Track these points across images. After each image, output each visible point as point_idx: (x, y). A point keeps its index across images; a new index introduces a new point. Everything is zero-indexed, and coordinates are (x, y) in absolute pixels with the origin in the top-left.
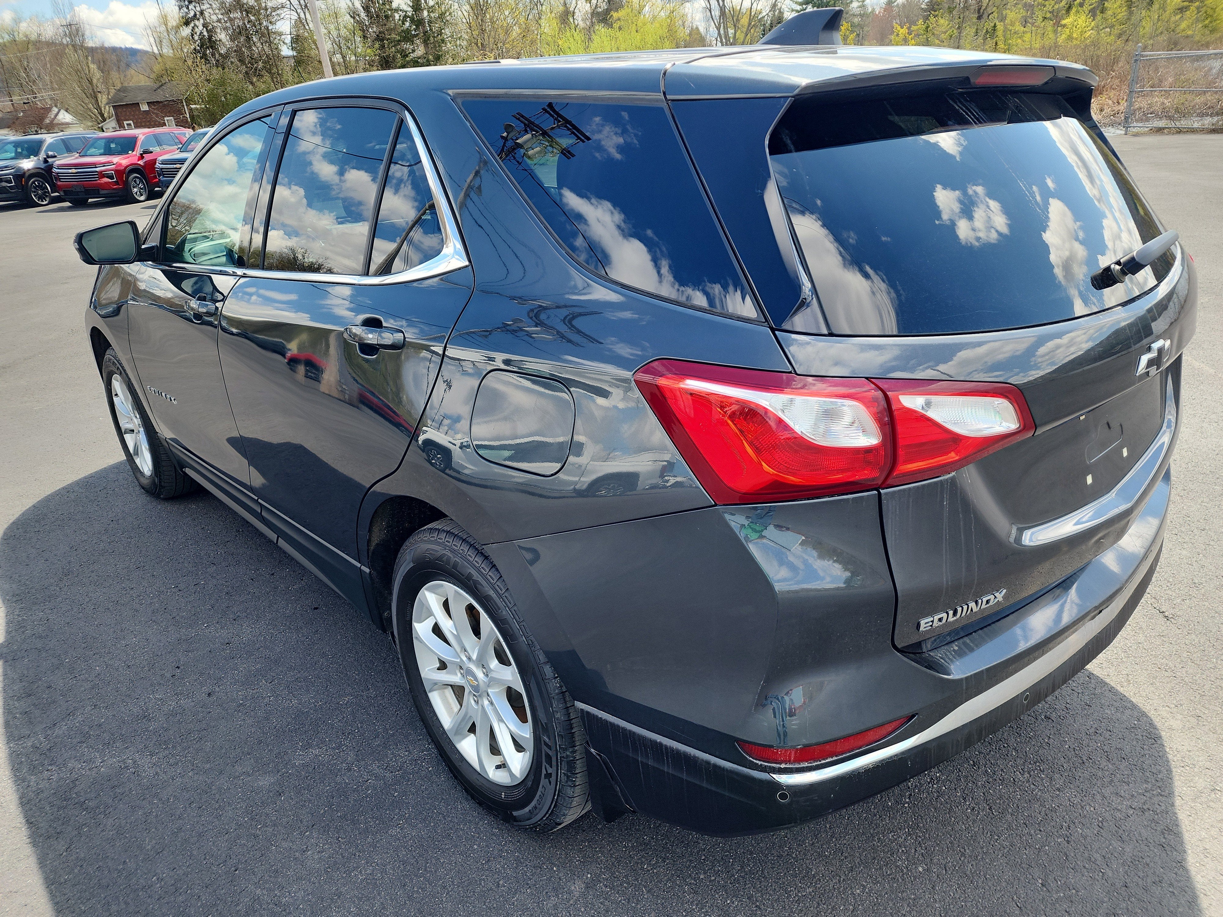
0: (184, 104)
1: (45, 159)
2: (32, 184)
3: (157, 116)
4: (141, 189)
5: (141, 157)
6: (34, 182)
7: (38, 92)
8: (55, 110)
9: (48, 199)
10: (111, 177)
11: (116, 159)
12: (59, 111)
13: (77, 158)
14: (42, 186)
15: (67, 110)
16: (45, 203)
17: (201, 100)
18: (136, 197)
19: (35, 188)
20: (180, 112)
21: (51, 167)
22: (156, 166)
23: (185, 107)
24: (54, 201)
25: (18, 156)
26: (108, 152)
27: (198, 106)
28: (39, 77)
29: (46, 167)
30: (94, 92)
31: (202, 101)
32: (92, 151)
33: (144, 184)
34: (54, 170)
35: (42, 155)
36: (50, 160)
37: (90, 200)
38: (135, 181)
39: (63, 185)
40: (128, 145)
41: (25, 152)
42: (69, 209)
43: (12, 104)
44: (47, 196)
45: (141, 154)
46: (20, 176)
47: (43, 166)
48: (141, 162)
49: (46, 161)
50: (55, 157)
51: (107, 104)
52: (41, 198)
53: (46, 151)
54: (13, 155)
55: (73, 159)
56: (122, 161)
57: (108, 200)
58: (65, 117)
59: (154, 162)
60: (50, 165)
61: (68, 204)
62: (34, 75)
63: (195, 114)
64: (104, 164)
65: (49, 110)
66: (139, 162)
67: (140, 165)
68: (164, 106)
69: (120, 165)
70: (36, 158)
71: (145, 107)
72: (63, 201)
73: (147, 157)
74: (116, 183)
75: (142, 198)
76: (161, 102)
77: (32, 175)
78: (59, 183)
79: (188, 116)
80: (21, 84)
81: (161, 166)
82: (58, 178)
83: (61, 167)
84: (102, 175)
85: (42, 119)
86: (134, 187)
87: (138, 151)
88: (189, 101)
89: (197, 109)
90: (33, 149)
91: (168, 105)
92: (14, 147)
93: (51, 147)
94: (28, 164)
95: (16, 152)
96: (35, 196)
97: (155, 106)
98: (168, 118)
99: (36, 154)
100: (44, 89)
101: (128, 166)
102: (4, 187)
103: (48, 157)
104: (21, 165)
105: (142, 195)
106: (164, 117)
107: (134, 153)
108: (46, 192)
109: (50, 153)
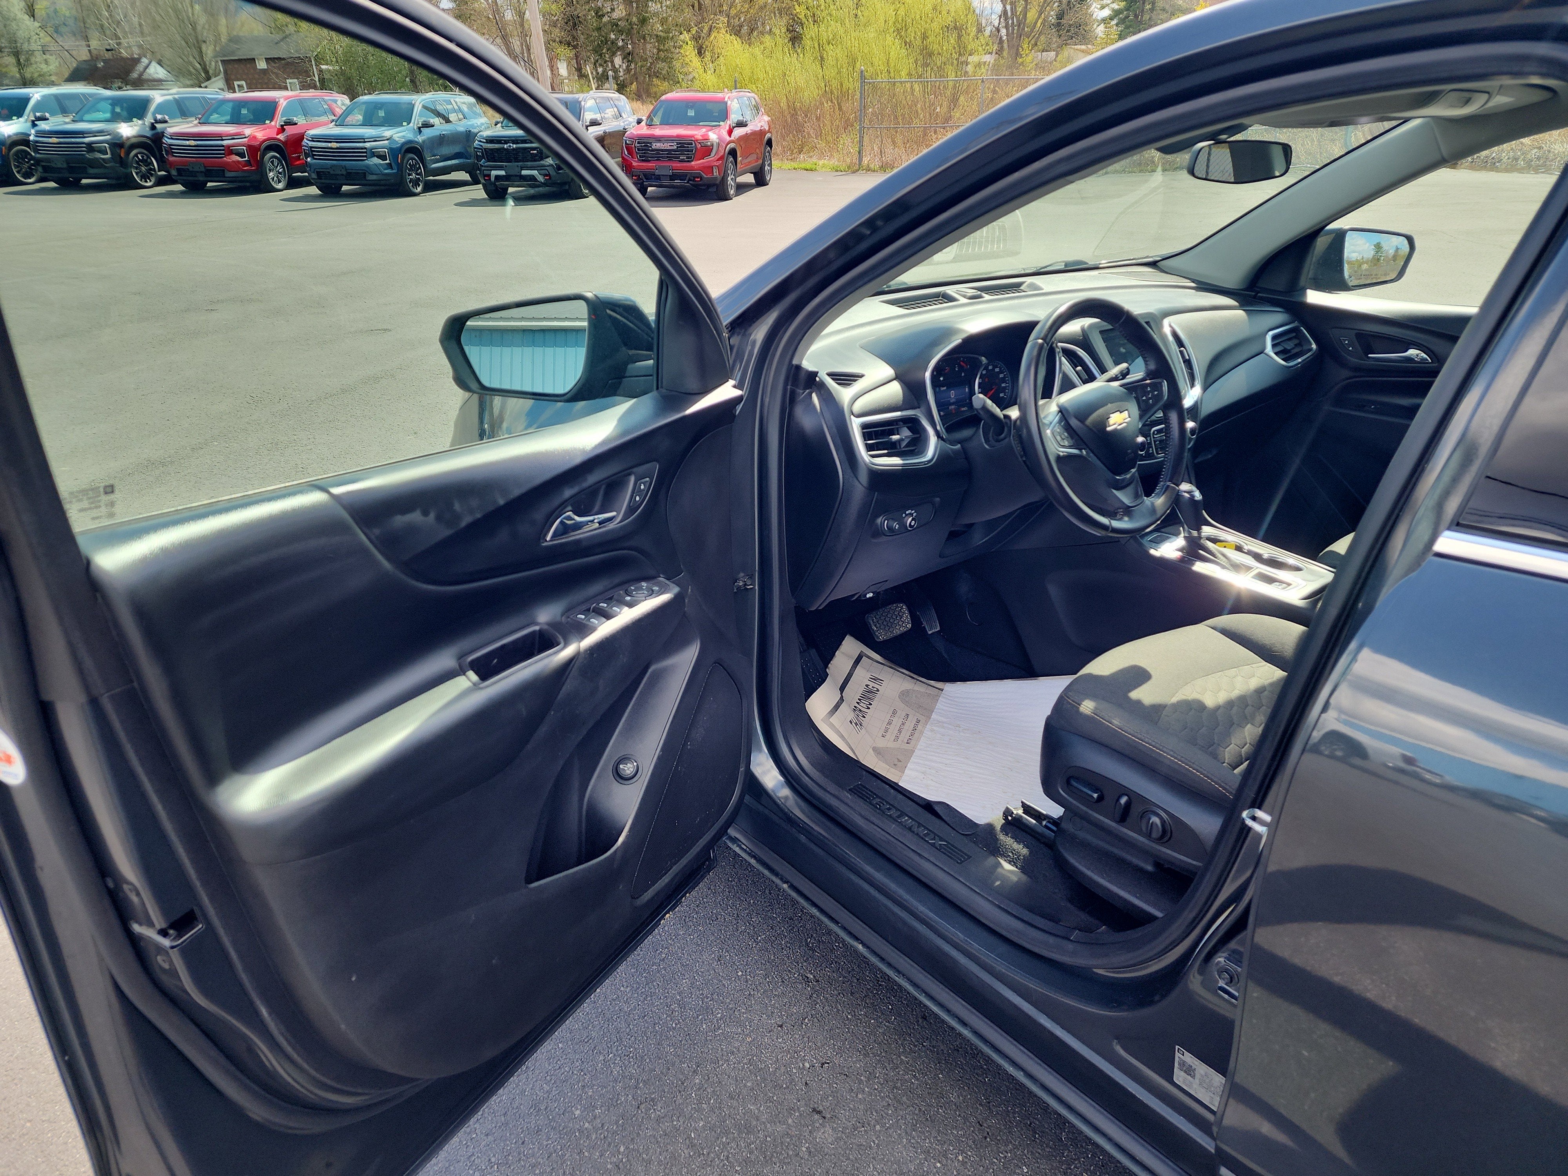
0: (313, 63)
1: (152, 124)
2: (134, 157)
3: (277, 77)
4: (280, 173)
5: (282, 130)
6: (136, 155)
7: (123, 37)
8: (145, 61)
9: (153, 179)
10: (242, 155)
11: (248, 131)
12: (150, 62)
13: (196, 126)
14: (146, 161)
15: (160, 63)
16: (149, 184)
17: (334, 59)
18: (273, 183)
19: (137, 163)
20: (307, 73)
21: (162, 135)
22: (303, 143)
23: (314, 67)
24: (161, 182)
25: (115, 118)
26: (236, 119)
27: (331, 68)
28: (125, 17)
29: (153, 135)
30: (198, 42)
31: (337, 62)
32: (215, 117)
33: (283, 167)
34: (166, 140)
35: (149, 119)
36: (158, 126)
37: (209, 184)
38: (272, 162)
39: (175, 161)
40: (264, 112)
41: (125, 114)
42: (181, 195)
43: (90, 51)
44: (152, 175)
45: (282, 126)
46: (118, 145)
47: (149, 133)
48: (281, 137)
49: (153, 127)
50: (166, 122)
51: (215, 57)
52: (145, 177)
53: (154, 114)
54: (108, 115)
55: (190, 126)
56: (256, 133)
57: (231, 186)
58: (156, 71)
59: (301, 137)
60: (158, 134)
61: (179, 187)
62: (119, 15)
63: (326, 77)
64: (233, 136)
65: (137, 61)
66: (278, 137)
67: (280, 140)
68: (288, 64)
69: (255, 137)
70: (140, 122)
71: (262, 65)
72: (174, 182)
73: (290, 130)
74: (248, 163)
75: (280, 186)
76: (284, 59)
77: (133, 146)
78: (171, 159)
79: (317, 79)
80: (102, 26)
81: (311, 144)
82: (170, 150)
83: (173, 136)
84: (229, 151)
85: (128, 72)
86: (270, 170)
87: (278, 121)
88: (319, 60)
89: (329, 71)
90: (137, 109)
91: (292, 64)
92: (111, 105)
93: (160, 108)
94: (127, 130)
95: (113, 112)
96: (137, 174)
97: (275, 63)
98: (291, 81)
99: (141, 116)
100: (131, 34)
101: (264, 141)
102: (96, 158)
103: (157, 121)
104: (119, 131)
105: (280, 182)
106: (286, 79)
107: (273, 123)
108: (151, 169)
109: (159, 117)
